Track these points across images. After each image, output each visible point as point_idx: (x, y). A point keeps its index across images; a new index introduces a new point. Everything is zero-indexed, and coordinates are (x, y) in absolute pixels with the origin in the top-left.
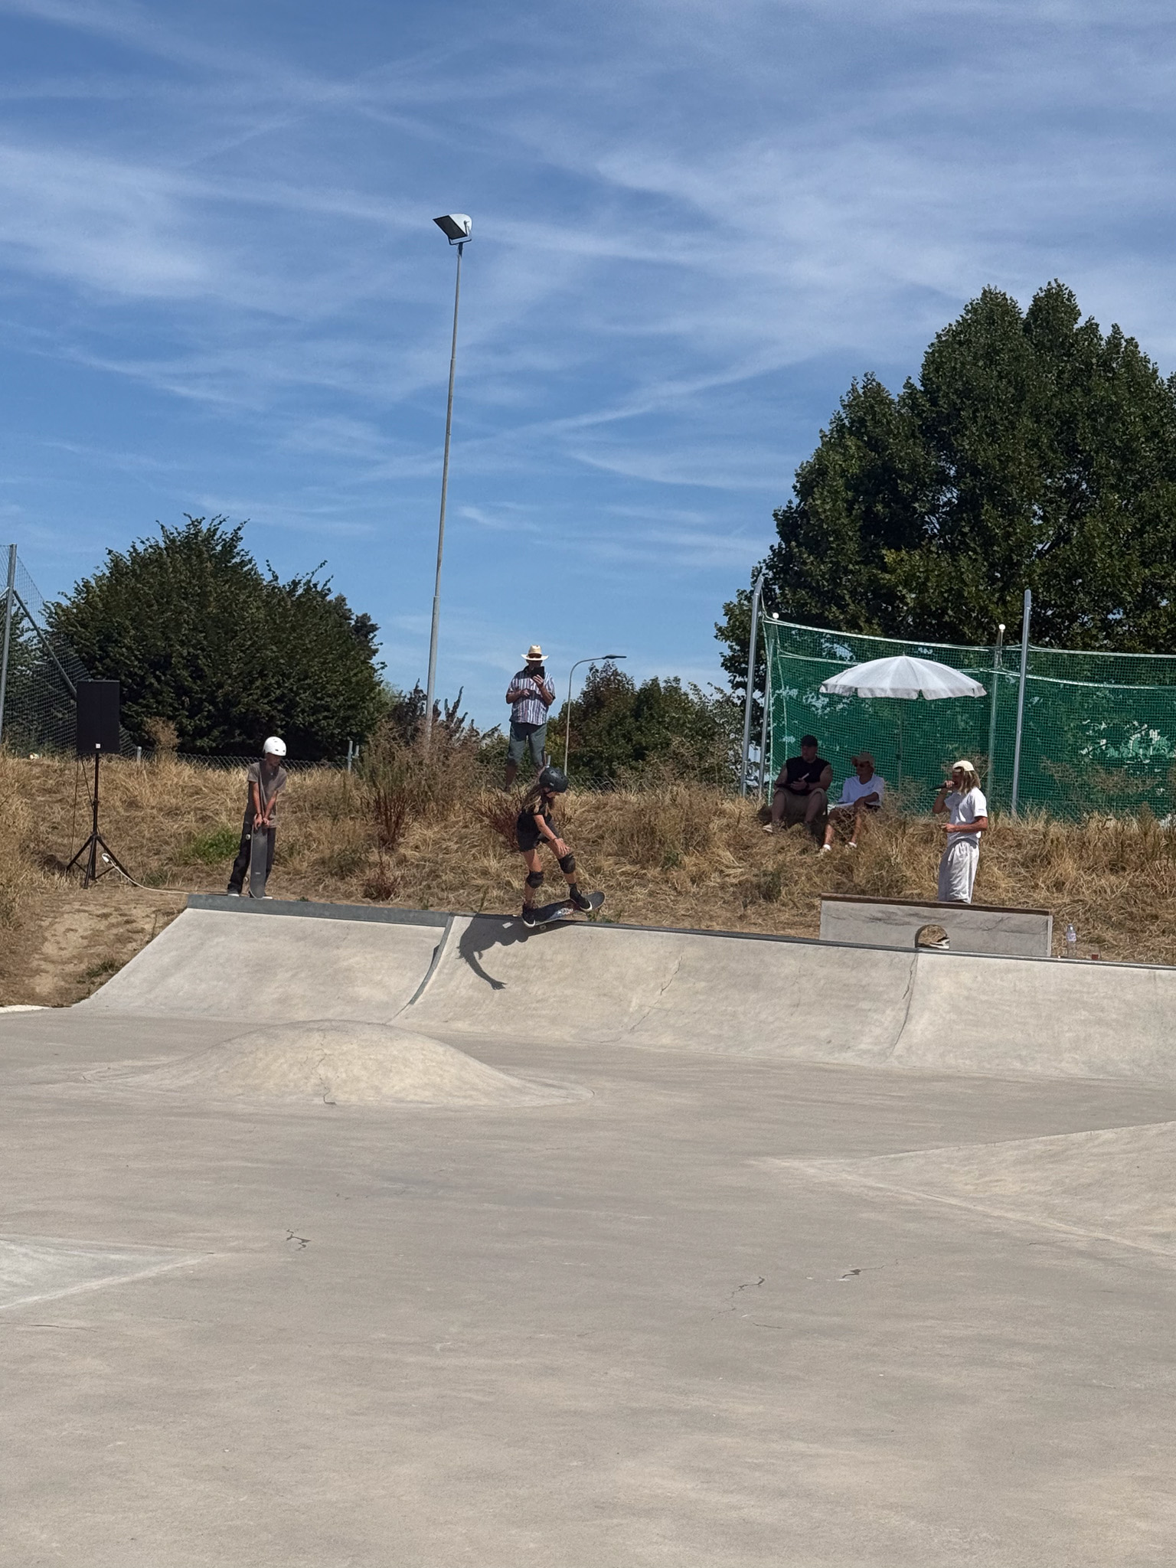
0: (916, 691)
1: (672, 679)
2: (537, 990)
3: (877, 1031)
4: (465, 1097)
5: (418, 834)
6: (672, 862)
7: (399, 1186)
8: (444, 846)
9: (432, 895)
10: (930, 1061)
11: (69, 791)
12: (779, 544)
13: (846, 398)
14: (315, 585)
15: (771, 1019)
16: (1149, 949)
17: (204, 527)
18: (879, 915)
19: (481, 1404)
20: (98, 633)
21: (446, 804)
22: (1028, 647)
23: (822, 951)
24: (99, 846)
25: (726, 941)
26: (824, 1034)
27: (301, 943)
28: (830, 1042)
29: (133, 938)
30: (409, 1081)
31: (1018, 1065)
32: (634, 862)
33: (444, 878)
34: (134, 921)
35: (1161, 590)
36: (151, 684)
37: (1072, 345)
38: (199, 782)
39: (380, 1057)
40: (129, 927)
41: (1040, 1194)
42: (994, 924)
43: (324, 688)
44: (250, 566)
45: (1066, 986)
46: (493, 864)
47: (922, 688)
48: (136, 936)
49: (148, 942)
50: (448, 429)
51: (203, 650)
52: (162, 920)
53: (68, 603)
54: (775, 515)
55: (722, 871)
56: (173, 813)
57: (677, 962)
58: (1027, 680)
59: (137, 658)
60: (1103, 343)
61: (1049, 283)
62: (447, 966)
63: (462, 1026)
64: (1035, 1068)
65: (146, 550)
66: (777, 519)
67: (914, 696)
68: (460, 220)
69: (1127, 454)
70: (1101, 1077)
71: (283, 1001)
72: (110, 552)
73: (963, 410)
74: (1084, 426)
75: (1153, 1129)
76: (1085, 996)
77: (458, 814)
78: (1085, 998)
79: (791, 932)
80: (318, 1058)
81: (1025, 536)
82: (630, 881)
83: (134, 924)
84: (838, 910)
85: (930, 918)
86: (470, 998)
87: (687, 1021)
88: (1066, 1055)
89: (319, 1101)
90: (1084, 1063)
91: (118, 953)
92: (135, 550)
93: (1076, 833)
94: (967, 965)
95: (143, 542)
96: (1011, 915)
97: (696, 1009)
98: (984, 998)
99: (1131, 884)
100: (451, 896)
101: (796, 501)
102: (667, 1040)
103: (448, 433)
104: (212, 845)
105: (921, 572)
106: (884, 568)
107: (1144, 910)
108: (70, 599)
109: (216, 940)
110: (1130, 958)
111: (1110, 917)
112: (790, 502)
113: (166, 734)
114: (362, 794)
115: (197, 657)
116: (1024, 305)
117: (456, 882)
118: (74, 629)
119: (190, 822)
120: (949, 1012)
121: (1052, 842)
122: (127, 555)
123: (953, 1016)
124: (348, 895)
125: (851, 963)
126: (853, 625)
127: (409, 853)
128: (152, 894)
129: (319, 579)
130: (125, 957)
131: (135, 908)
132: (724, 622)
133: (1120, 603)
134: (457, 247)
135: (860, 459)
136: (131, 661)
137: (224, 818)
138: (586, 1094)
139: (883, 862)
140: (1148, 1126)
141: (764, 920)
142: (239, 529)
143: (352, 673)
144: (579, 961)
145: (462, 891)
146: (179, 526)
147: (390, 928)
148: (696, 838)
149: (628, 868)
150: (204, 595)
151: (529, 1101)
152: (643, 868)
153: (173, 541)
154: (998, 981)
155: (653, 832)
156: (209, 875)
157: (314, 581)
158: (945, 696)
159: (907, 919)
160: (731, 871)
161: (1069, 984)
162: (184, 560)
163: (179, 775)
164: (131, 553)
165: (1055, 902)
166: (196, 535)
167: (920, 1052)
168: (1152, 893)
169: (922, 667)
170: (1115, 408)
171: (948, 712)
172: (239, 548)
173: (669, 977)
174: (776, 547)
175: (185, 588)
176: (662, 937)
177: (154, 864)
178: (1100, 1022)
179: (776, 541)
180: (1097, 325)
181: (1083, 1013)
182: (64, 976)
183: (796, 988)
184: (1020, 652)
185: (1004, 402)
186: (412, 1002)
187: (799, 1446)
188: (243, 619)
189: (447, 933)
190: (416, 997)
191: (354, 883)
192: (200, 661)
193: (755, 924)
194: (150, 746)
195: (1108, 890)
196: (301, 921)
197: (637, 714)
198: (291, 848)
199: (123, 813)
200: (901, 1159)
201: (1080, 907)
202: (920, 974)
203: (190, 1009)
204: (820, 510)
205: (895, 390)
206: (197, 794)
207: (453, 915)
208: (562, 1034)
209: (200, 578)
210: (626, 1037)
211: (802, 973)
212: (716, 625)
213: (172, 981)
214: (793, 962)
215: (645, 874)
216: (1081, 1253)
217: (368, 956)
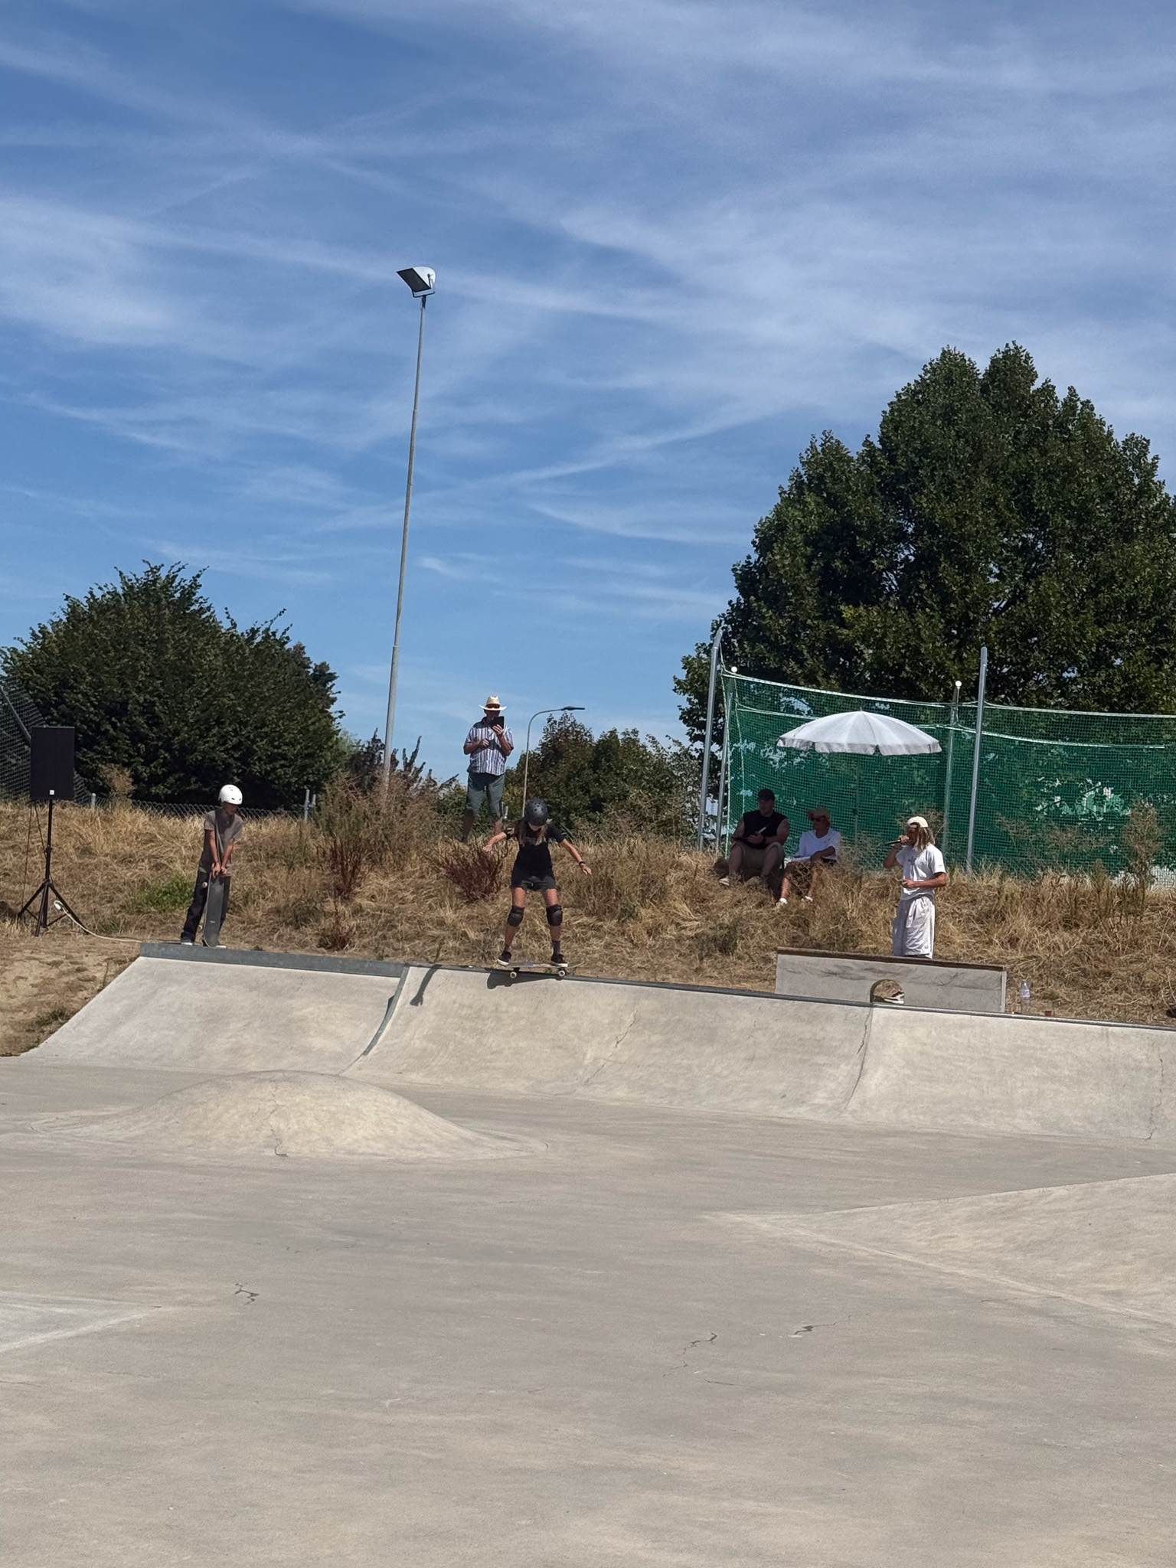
0: (872, 746)
1: (630, 731)
2: (492, 1041)
3: (832, 1085)
4: (417, 1150)
5: (374, 883)
6: (629, 914)
7: (351, 1239)
8: (400, 896)
9: (388, 945)
10: (884, 1117)
11: (22, 838)
12: (738, 598)
13: (805, 456)
14: (274, 634)
15: (725, 1072)
16: (1101, 1006)
17: (163, 574)
18: (835, 970)
19: (430, 1461)
20: (55, 678)
21: (403, 853)
22: (984, 704)
23: (777, 1005)
24: (51, 893)
25: (681, 994)
26: (780, 1087)
27: (254, 994)
28: (784, 1096)
29: (84, 986)
30: (361, 1133)
31: (971, 1121)
32: (590, 914)
33: (399, 928)
34: (86, 970)
35: (1116, 649)
36: (107, 731)
37: (1029, 407)
38: (153, 829)
39: (333, 1109)
40: (80, 975)
41: (994, 1250)
42: (948, 980)
43: (281, 736)
44: (208, 613)
45: (1019, 1042)
46: (449, 915)
47: (878, 743)
48: (86, 984)
49: (99, 991)
50: (409, 480)
51: (160, 697)
52: (114, 968)
53: (24, 648)
54: (734, 570)
55: (678, 924)
56: (127, 860)
57: (632, 1015)
58: (983, 736)
59: (93, 705)
60: (1059, 405)
61: (1007, 345)
62: (402, 1017)
63: (416, 1078)
64: (988, 1124)
65: (103, 596)
66: (736, 575)
67: (871, 752)
68: (424, 273)
69: (1082, 515)
70: (1053, 1134)
71: (236, 1051)
72: (67, 598)
73: (921, 468)
74: (1040, 487)
75: (1106, 1186)
76: (1039, 1052)
77: (415, 864)
78: (1039, 1054)
79: (747, 986)
80: (271, 1110)
81: (981, 594)
82: (586, 933)
83: (85, 973)
84: (793, 964)
85: (886, 973)
86: (425, 1050)
87: (641, 1074)
88: (1020, 1111)
89: (270, 1152)
90: (1037, 1119)
91: (68, 1001)
92: (93, 596)
93: (1030, 888)
94: (921, 1020)
95: (100, 588)
96: (965, 970)
97: (651, 1062)
98: (940, 1053)
99: (1085, 941)
100: (406, 946)
101: (755, 557)
102: (621, 1092)
103: (409, 483)
104: (165, 893)
105: (878, 628)
106: (842, 623)
107: (1096, 967)
108: (26, 644)
109: (168, 989)
110: (1083, 1015)
111: (1063, 974)
112: (749, 557)
113: (121, 780)
114: (318, 843)
115: (153, 704)
116: (982, 365)
117: (411, 932)
118: (30, 675)
119: (144, 869)
120: (903, 1067)
121: (1006, 898)
122: (84, 601)
123: (907, 1072)
124: (303, 945)
125: (806, 1018)
126: (811, 680)
127: (365, 903)
128: (104, 942)
129: (278, 627)
130: (75, 1006)
131: (87, 956)
132: (682, 675)
133: (1075, 661)
134: (420, 299)
135: (819, 515)
136: (87, 708)
137: (178, 866)
138: (539, 1147)
139: (838, 916)
140: (1100, 1183)
141: (720, 973)
142: (198, 576)
143: (310, 722)
144: (534, 1013)
145: (417, 942)
146: (138, 572)
147: (345, 978)
148: (653, 890)
149: (585, 919)
150: (161, 641)
151: (480, 1154)
152: (600, 920)
153: (131, 587)
154: (953, 1036)
155: (610, 884)
156: (162, 923)
157: (272, 630)
158: (900, 753)
159: (862, 974)
160: (688, 924)
161: (1022, 1041)
162: (141, 606)
163: (133, 822)
164: (89, 599)
165: (1009, 958)
166: (155, 582)
167: (874, 1107)
168: (1105, 950)
169: (881, 724)
170: (1070, 469)
171: (905, 768)
172: (197, 595)
173: (623, 1030)
174: (735, 602)
175: (143, 635)
176: (618, 989)
177: (107, 911)
178: (1052, 1079)
179: (735, 595)
180: (1054, 387)
181: (1037, 1069)
182: (14, 1025)
183: (751, 1040)
184: (976, 709)
185: (962, 461)
186: (365, 1053)
187: (750, 1505)
188: (201, 666)
189: (402, 983)
190: (370, 1048)
191: (309, 933)
192: (156, 708)
193: (711, 977)
194: (104, 793)
195: (1062, 947)
196: (255, 970)
197: (595, 766)
198: (246, 897)
199: (76, 860)
200: (855, 1214)
201: (1033, 964)
202: (875, 1029)
203: (140, 1058)
204: (779, 565)
205: (854, 448)
206: (151, 841)
207: (407, 965)
208: (517, 1087)
209: (158, 624)
210: (580, 1089)
211: (757, 1026)
212: (675, 678)
213: (123, 1031)
214: (747, 1015)
215: (601, 926)
216: (1033, 1311)
217: (321, 1006)
